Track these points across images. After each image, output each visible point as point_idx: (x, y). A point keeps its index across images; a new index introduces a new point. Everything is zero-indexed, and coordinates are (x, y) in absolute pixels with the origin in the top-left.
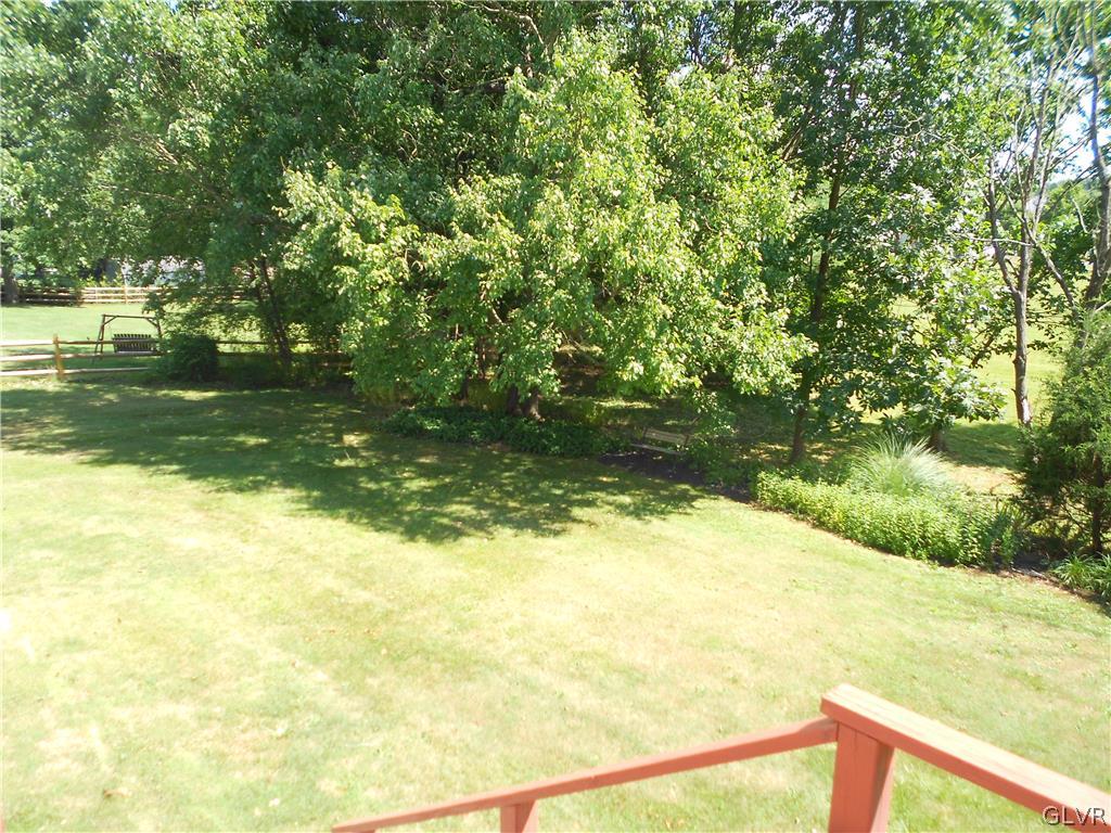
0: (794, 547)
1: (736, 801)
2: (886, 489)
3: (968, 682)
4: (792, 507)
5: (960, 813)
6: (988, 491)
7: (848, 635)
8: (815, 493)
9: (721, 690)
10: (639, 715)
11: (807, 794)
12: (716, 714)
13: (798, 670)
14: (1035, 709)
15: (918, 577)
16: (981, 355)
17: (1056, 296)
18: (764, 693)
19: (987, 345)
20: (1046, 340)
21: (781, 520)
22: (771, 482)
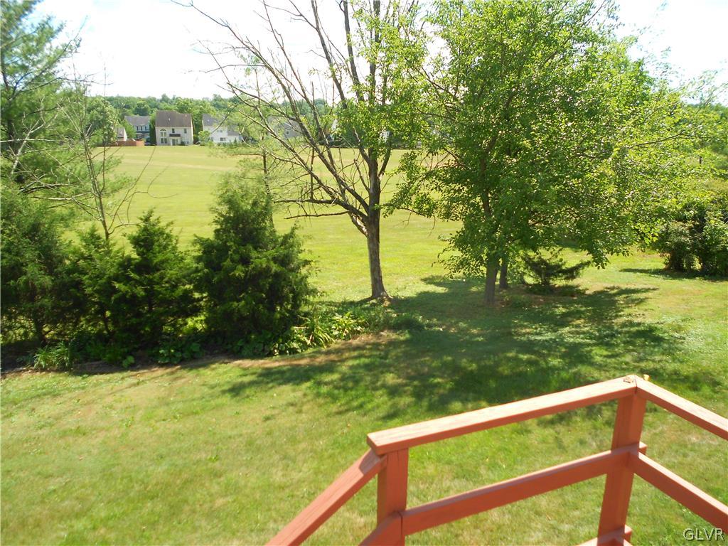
14: (93, 446)
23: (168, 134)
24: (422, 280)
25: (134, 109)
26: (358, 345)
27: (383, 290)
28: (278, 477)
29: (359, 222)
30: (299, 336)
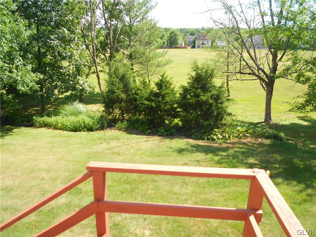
0: (50, 136)
1: (53, 211)
2: (71, 115)
3: (104, 158)
4: (46, 125)
5: (109, 189)
6: (97, 110)
7: (72, 156)
8: (52, 120)
9: (39, 183)
10: (14, 200)
11: (72, 201)
12: (40, 190)
13: (61, 170)
14: (119, 160)
15: (85, 136)
16: (88, 75)
17: (102, 58)
18: (52, 179)
19: (89, 72)
20: (102, 69)
21: (44, 130)
22: (38, 119)
23: (200, 44)
24: (298, 117)
25: (190, 33)
26: (245, 142)
27: (270, 119)
28: (176, 189)
29: (264, 85)
30: (218, 133)
